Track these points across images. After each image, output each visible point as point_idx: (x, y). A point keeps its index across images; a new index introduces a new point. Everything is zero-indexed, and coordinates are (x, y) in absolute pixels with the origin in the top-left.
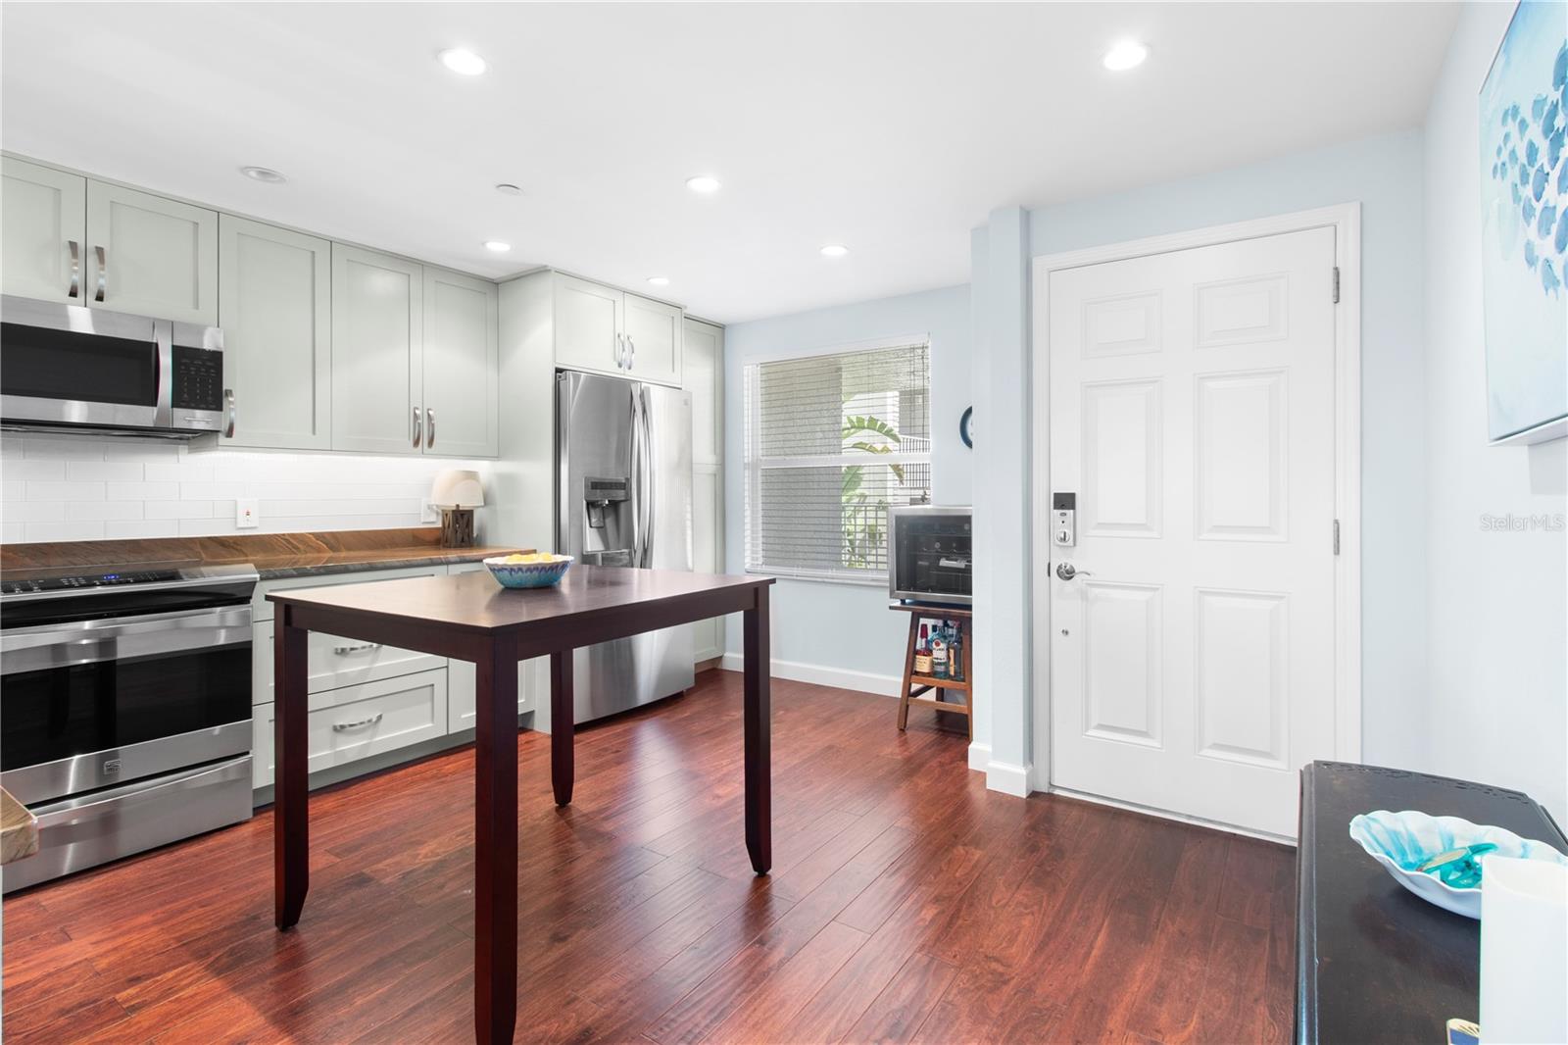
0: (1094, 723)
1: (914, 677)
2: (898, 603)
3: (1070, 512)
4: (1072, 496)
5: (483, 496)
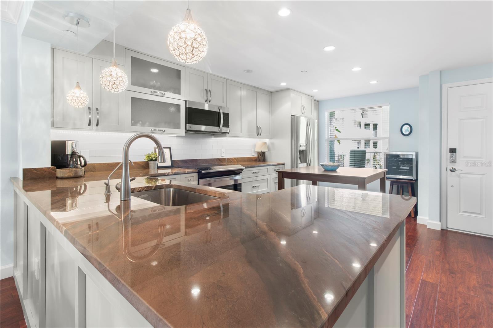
0: (462, 211)
3: (454, 154)
4: (455, 149)
5: (268, 148)
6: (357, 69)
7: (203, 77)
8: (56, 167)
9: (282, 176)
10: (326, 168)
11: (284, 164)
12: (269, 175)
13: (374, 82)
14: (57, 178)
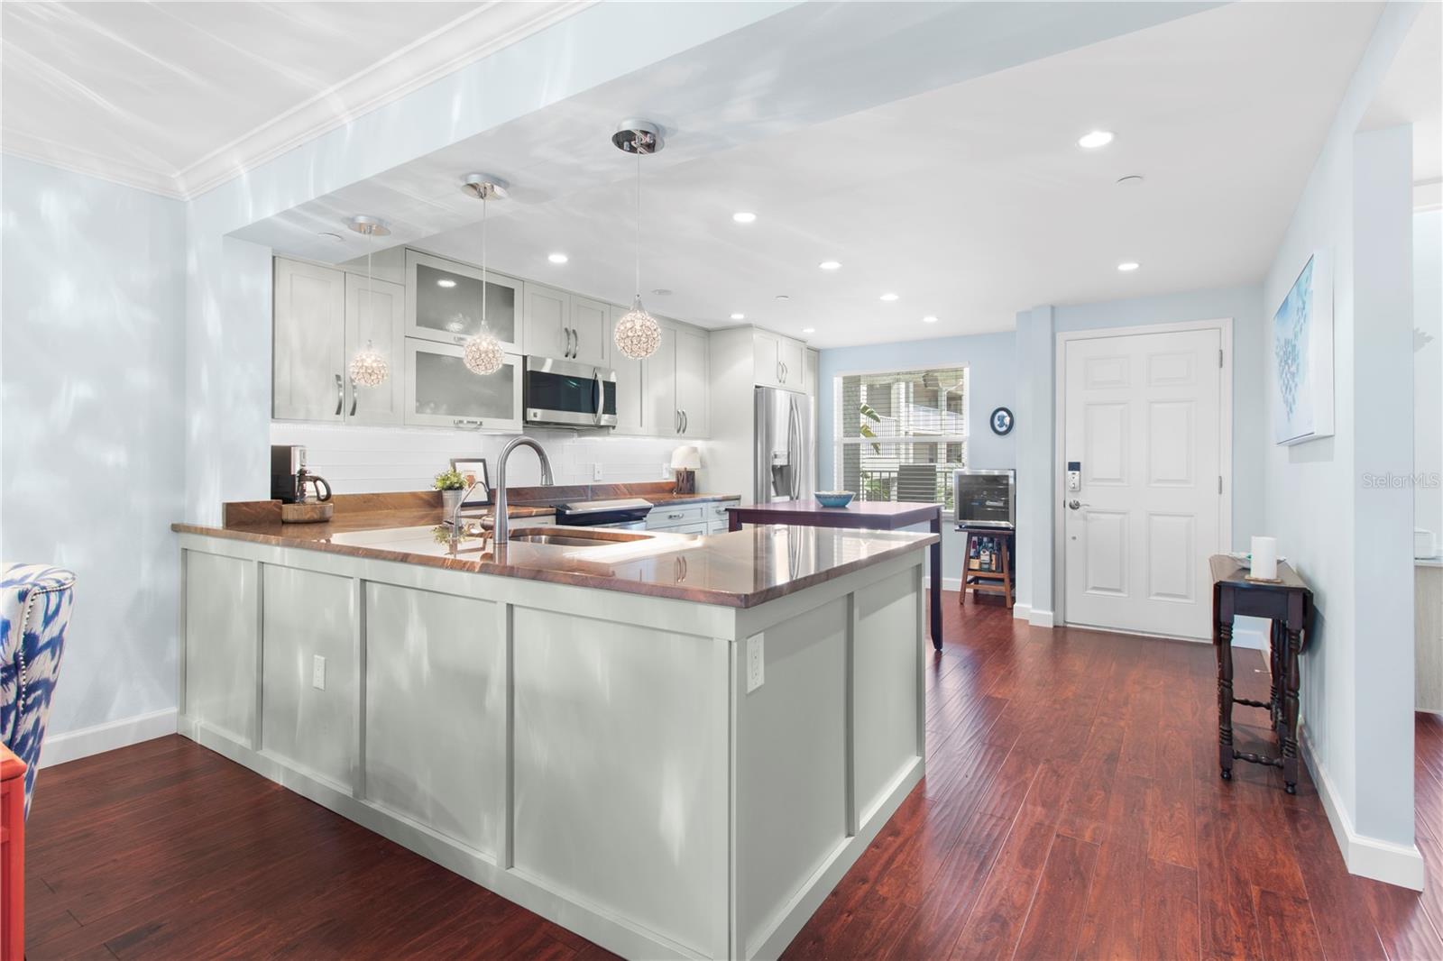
0: (1091, 585)
1: (969, 572)
2: (958, 528)
3: (1077, 472)
4: (1079, 464)
5: (701, 462)
6: (890, 297)
7: (561, 302)
8: (281, 501)
9: (738, 518)
10: (825, 501)
11: (738, 499)
12: (705, 524)
13: (931, 319)
14: (285, 523)
